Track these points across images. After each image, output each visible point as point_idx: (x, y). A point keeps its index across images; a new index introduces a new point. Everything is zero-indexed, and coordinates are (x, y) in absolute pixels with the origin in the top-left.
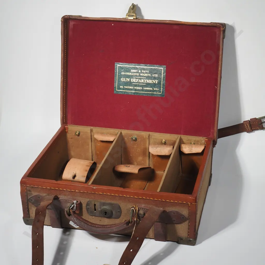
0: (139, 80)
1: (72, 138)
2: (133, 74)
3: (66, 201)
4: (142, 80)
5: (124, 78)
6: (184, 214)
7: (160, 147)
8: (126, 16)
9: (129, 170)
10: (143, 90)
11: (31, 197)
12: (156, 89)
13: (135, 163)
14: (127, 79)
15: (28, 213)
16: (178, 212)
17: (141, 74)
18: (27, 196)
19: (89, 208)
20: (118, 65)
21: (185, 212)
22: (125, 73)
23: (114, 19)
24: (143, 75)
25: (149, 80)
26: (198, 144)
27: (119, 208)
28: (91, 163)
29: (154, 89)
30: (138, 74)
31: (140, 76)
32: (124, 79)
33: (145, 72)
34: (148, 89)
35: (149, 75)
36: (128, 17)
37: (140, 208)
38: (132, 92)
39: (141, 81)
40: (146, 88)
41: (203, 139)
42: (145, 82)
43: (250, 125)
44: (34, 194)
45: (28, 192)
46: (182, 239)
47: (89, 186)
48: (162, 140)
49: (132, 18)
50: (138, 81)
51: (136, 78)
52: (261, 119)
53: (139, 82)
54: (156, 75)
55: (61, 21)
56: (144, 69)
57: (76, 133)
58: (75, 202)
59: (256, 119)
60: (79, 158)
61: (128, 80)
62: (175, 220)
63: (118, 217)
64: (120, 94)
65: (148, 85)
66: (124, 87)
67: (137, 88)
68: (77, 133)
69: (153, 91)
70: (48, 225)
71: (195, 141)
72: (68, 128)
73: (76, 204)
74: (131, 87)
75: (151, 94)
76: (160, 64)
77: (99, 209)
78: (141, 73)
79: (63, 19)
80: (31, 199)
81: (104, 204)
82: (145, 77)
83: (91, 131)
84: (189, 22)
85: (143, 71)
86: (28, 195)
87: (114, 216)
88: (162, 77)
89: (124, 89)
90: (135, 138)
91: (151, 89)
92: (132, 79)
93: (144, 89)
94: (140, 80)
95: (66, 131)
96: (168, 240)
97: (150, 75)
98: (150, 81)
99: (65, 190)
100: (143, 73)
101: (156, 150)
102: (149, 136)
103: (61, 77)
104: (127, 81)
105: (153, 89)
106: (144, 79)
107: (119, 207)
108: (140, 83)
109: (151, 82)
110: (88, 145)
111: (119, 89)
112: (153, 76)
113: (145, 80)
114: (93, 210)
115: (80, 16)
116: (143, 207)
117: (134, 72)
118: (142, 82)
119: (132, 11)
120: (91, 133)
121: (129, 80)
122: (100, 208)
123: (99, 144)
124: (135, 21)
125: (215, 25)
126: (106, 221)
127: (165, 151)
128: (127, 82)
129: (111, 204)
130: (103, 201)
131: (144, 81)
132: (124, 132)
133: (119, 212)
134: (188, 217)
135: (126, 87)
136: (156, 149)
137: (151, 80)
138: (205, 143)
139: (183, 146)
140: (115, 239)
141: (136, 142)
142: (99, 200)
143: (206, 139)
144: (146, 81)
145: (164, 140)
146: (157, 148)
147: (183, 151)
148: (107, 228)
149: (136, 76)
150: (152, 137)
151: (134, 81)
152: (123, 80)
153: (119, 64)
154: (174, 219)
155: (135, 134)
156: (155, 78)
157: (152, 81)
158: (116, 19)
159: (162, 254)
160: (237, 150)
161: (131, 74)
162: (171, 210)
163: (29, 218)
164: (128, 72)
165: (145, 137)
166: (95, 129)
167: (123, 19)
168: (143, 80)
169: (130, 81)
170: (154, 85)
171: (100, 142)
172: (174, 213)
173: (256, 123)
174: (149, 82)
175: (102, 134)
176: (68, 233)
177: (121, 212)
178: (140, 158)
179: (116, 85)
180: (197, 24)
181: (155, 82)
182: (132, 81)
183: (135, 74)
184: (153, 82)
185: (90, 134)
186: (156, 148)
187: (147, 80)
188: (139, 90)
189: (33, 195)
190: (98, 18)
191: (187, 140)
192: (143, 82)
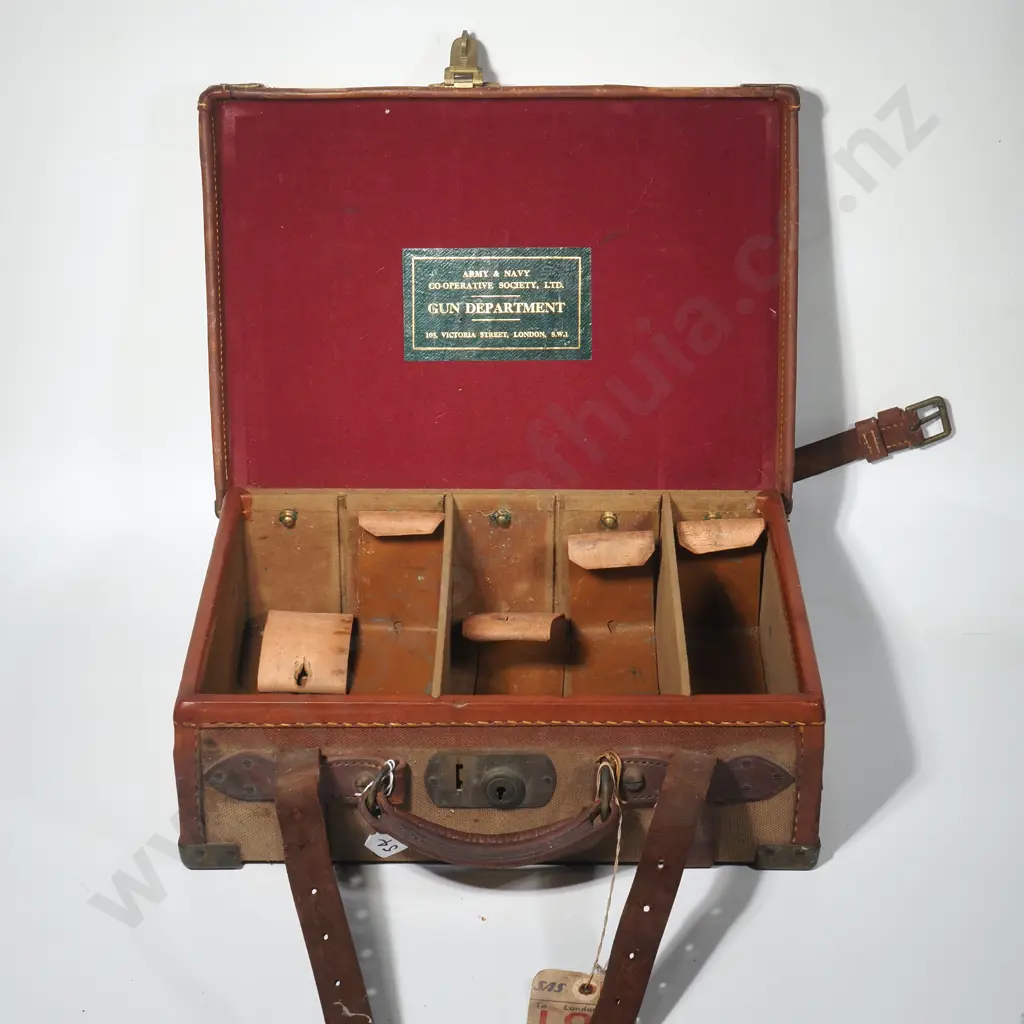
0: (495, 307)
1: (265, 538)
2: (473, 286)
3: (356, 766)
4: (506, 304)
5: (438, 301)
6: (779, 764)
7: (607, 540)
8: (446, 78)
9: (516, 630)
10: (509, 342)
11: (218, 767)
12: (560, 334)
13: (504, 606)
14: (452, 304)
15: (200, 824)
16: (760, 758)
17: (502, 285)
18: (201, 761)
19: (434, 781)
20: (415, 258)
21: (783, 756)
22: (442, 283)
23: (401, 92)
24: (510, 285)
25: (533, 304)
26: (731, 516)
27: (550, 768)
28: (348, 622)
29: (553, 334)
30: (490, 285)
31: (497, 291)
32: (441, 305)
33: (517, 274)
34: (529, 334)
35: (530, 285)
36: (452, 81)
37: (625, 759)
38: (471, 352)
39: (503, 309)
40: (522, 335)
41: (749, 498)
42: (518, 311)
43: (881, 435)
44: (229, 751)
45: (205, 748)
46: (770, 852)
47: (438, 700)
48: (603, 513)
49: (470, 85)
50: (492, 310)
51: (486, 301)
52: (915, 409)
53: (495, 312)
54: (558, 285)
55: (200, 108)
56: (514, 266)
57: (281, 519)
58: (391, 763)
59: (896, 410)
60: (293, 609)
61: (453, 310)
62: (747, 789)
63: (542, 801)
64: (429, 363)
65: (529, 321)
66: (440, 337)
67: (491, 335)
68: (287, 518)
69: (551, 341)
70: (272, 862)
71: (720, 507)
72: (250, 501)
73: (394, 772)
74: (466, 335)
75: (540, 352)
76: (571, 242)
77: (475, 781)
78: (502, 279)
79: (205, 99)
80: (219, 771)
81: (493, 760)
82: (516, 292)
83: (341, 503)
84: (677, 90)
85: (507, 273)
86: (204, 760)
87: (527, 800)
88: (580, 289)
89: (441, 341)
90: (507, 517)
91: (543, 334)
92: (468, 305)
93: (515, 336)
94: (498, 305)
95: (245, 512)
96: (720, 860)
97: (533, 284)
98: (535, 308)
99: (348, 725)
100: (510, 279)
101: (595, 551)
102: (555, 504)
103: (209, 317)
104: (451, 312)
105: (549, 336)
106: (512, 303)
107: (549, 763)
108: (498, 316)
109: (538, 311)
110: (328, 556)
111: (420, 345)
112: (546, 287)
113: (518, 304)
114: (449, 787)
115: (260, 87)
116: (636, 755)
117: (478, 280)
118: (506, 311)
119: (464, 60)
120: (338, 513)
121: (457, 310)
122: (479, 776)
123: (370, 550)
124: (481, 93)
125: (769, 93)
126: (497, 822)
127: (630, 550)
128: (452, 316)
129: (519, 759)
130: (488, 750)
131: (514, 308)
132: (464, 497)
133: (547, 780)
134: (796, 771)
135: (449, 335)
136: (593, 548)
137: (538, 304)
138: (759, 511)
139: (685, 527)
140: (534, 880)
141: (505, 530)
142: (475, 749)
143: (760, 494)
144: (522, 308)
145: (608, 514)
146: (598, 546)
147: (687, 545)
148: (519, 843)
149: (484, 291)
150: (567, 508)
151: (478, 312)
152: (436, 312)
153: (417, 253)
154: (746, 785)
155: (502, 499)
156: (552, 296)
157: (544, 307)
158: (407, 92)
159: (716, 912)
160: (838, 527)
161: (463, 285)
162: (736, 756)
163: (203, 845)
164: (452, 280)
165: (539, 509)
166: (356, 497)
167: (431, 88)
168: (510, 305)
169: (463, 308)
170: (550, 321)
171: (373, 544)
172: (746, 764)
173: (901, 424)
174: (533, 311)
175: (382, 509)
176: (355, 880)
177: (552, 782)
178: (522, 587)
179: (411, 329)
180: (708, 94)
181: (553, 310)
182: (468, 311)
183: (477, 286)
184: (549, 309)
185: (336, 516)
186: (595, 545)
187: (526, 305)
188: (494, 342)
189: (222, 759)
190: (340, 90)
191: (695, 508)
192: (512, 312)
